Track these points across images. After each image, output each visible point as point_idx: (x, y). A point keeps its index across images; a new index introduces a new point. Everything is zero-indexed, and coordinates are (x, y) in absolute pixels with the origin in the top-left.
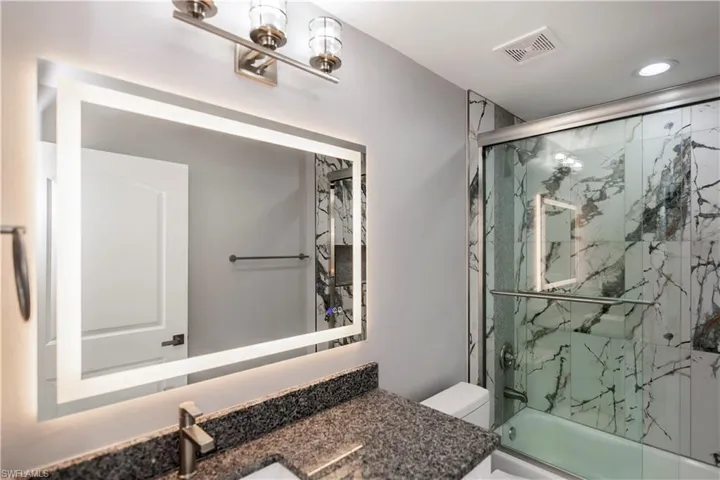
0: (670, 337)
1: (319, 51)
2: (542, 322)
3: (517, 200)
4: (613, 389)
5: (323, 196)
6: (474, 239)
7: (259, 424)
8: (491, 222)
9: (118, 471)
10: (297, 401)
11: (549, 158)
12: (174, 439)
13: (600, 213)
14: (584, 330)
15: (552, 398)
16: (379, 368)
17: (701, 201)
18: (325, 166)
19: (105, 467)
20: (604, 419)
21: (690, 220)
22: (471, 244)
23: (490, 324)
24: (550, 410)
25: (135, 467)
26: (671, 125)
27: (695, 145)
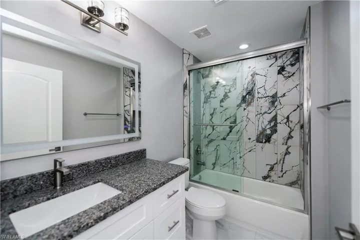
0: (250, 139)
1: (119, 21)
2: (211, 137)
3: (202, 92)
4: (233, 159)
5: (127, 90)
6: (185, 105)
7: (93, 170)
8: (192, 99)
9: (24, 186)
10: (110, 161)
11: (214, 78)
12: (52, 174)
13: (229, 97)
14: (224, 139)
15: (214, 164)
16: (147, 150)
17: (258, 93)
18: (128, 78)
19: (17, 185)
20: (230, 170)
21: (255, 99)
22: (184, 107)
23: (192, 137)
24: (213, 169)
25: (32, 185)
26: (250, 67)
27: (257, 74)
